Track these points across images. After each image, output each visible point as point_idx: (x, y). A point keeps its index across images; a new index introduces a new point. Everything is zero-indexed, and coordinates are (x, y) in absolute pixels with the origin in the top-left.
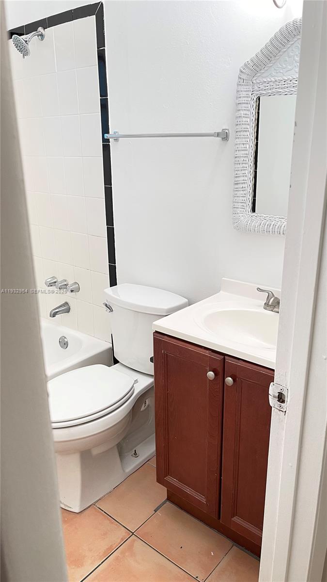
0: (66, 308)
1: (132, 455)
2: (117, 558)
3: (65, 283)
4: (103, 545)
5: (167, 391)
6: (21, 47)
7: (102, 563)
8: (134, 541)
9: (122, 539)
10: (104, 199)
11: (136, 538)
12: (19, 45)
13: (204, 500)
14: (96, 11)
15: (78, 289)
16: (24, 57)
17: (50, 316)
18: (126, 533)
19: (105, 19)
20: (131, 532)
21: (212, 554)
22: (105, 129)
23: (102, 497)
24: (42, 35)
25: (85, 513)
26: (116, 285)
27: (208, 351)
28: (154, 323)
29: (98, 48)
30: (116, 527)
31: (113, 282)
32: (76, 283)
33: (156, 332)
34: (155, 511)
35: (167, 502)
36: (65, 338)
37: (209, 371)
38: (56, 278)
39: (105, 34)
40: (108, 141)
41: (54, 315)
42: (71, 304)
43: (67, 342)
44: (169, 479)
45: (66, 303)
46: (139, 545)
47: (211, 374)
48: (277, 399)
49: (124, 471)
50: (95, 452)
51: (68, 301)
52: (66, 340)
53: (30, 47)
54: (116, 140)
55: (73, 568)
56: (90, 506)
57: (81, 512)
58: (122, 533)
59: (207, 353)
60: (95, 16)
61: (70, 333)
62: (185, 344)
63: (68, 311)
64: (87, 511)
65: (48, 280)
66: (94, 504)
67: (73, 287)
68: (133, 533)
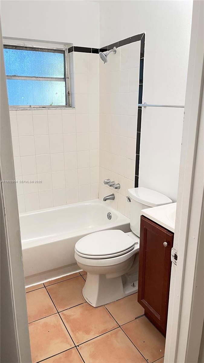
0: (112, 197)
1: (132, 285)
2: (108, 336)
3: (114, 183)
4: (102, 328)
5: (146, 250)
6: (103, 58)
7: (99, 336)
8: (119, 330)
9: (113, 328)
10: (136, 139)
11: (121, 329)
12: (102, 57)
13: (159, 318)
14: (141, 38)
15: (119, 187)
16: (104, 63)
17: (104, 200)
18: (116, 325)
19: (145, 42)
20: (119, 326)
21: (161, 351)
22: (140, 101)
23: (110, 303)
24: (115, 51)
25: (98, 309)
26: (138, 187)
27: (166, 230)
28: (142, 210)
29: (141, 58)
30: (112, 320)
31: (136, 185)
32: (119, 184)
33: (143, 216)
34: (136, 319)
35: (144, 316)
36: (110, 213)
37: (166, 242)
38: (110, 180)
39: (145, 51)
40: (141, 107)
41: (105, 200)
42: (115, 195)
43: (111, 216)
44: (144, 301)
45: (113, 195)
46: (121, 333)
47: (165, 243)
48: (174, 258)
49: (124, 292)
50: (109, 277)
51: (114, 194)
52: (111, 215)
53: (108, 58)
54: (145, 107)
55: (84, 334)
56: (102, 306)
57: (96, 307)
58: (114, 324)
59: (165, 232)
60: (140, 41)
61: (114, 212)
62: (156, 225)
63: (113, 199)
64: (99, 308)
65: (105, 181)
66: (104, 305)
67: (117, 186)
68: (120, 326)
